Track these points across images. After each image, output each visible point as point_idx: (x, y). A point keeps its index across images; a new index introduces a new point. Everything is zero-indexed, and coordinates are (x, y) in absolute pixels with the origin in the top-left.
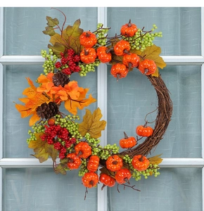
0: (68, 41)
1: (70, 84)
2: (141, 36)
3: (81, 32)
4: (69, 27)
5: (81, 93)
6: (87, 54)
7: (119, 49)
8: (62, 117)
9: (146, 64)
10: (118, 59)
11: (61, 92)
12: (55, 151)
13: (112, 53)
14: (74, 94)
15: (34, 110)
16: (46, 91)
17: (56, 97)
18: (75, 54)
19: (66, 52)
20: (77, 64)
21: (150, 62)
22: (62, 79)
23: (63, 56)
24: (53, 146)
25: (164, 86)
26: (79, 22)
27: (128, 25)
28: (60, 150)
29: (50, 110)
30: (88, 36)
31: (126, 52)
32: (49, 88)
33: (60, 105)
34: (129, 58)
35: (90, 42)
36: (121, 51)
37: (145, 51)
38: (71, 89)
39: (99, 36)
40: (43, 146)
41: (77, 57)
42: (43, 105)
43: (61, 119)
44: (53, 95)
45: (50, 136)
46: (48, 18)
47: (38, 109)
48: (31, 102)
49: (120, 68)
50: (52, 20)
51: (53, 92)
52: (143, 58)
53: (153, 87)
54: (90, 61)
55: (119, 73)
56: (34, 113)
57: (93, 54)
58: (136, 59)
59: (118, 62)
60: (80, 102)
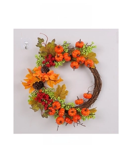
0: (49, 50)
1: (50, 72)
2: (86, 48)
3: (55, 45)
4: (49, 43)
5: (55, 77)
6: (58, 57)
7: (74, 54)
8: (46, 89)
9: (89, 62)
10: (74, 59)
11: (45, 76)
12: (42, 106)
13: (71, 56)
14: (52, 77)
15: (31, 85)
16: (38, 76)
17: (43, 78)
18: (52, 57)
19: (48, 56)
20: (53, 62)
21: (90, 61)
22: (45, 69)
23: (46, 57)
24: (41, 104)
25: (98, 73)
26: (54, 40)
27: (79, 42)
28: (44, 105)
29: (39, 85)
30: (59, 47)
31: (78, 56)
32: (39, 74)
33: (44, 82)
34: (80, 59)
35: (60, 51)
36: (76, 55)
37: (88, 55)
38: (50, 74)
39: (64, 47)
40: (36, 103)
41: (53, 58)
42: (36, 83)
43: (45, 90)
44: (41, 77)
45: (40, 98)
46: (39, 38)
47: (33, 85)
48: (30, 81)
49: (75, 64)
50: (41, 39)
51: (41, 76)
52: (87, 59)
53: (92, 73)
54: (60, 61)
55: (75, 67)
56: (31, 87)
57: (61, 57)
58: (83, 59)
59: (74, 61)
60: (55, 81)
